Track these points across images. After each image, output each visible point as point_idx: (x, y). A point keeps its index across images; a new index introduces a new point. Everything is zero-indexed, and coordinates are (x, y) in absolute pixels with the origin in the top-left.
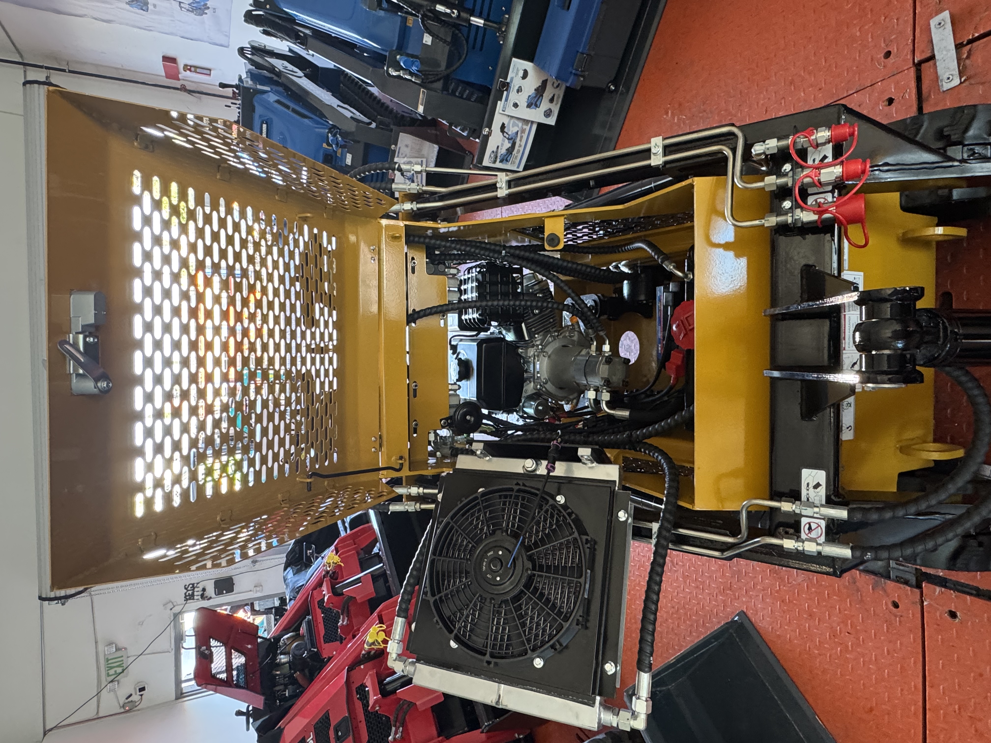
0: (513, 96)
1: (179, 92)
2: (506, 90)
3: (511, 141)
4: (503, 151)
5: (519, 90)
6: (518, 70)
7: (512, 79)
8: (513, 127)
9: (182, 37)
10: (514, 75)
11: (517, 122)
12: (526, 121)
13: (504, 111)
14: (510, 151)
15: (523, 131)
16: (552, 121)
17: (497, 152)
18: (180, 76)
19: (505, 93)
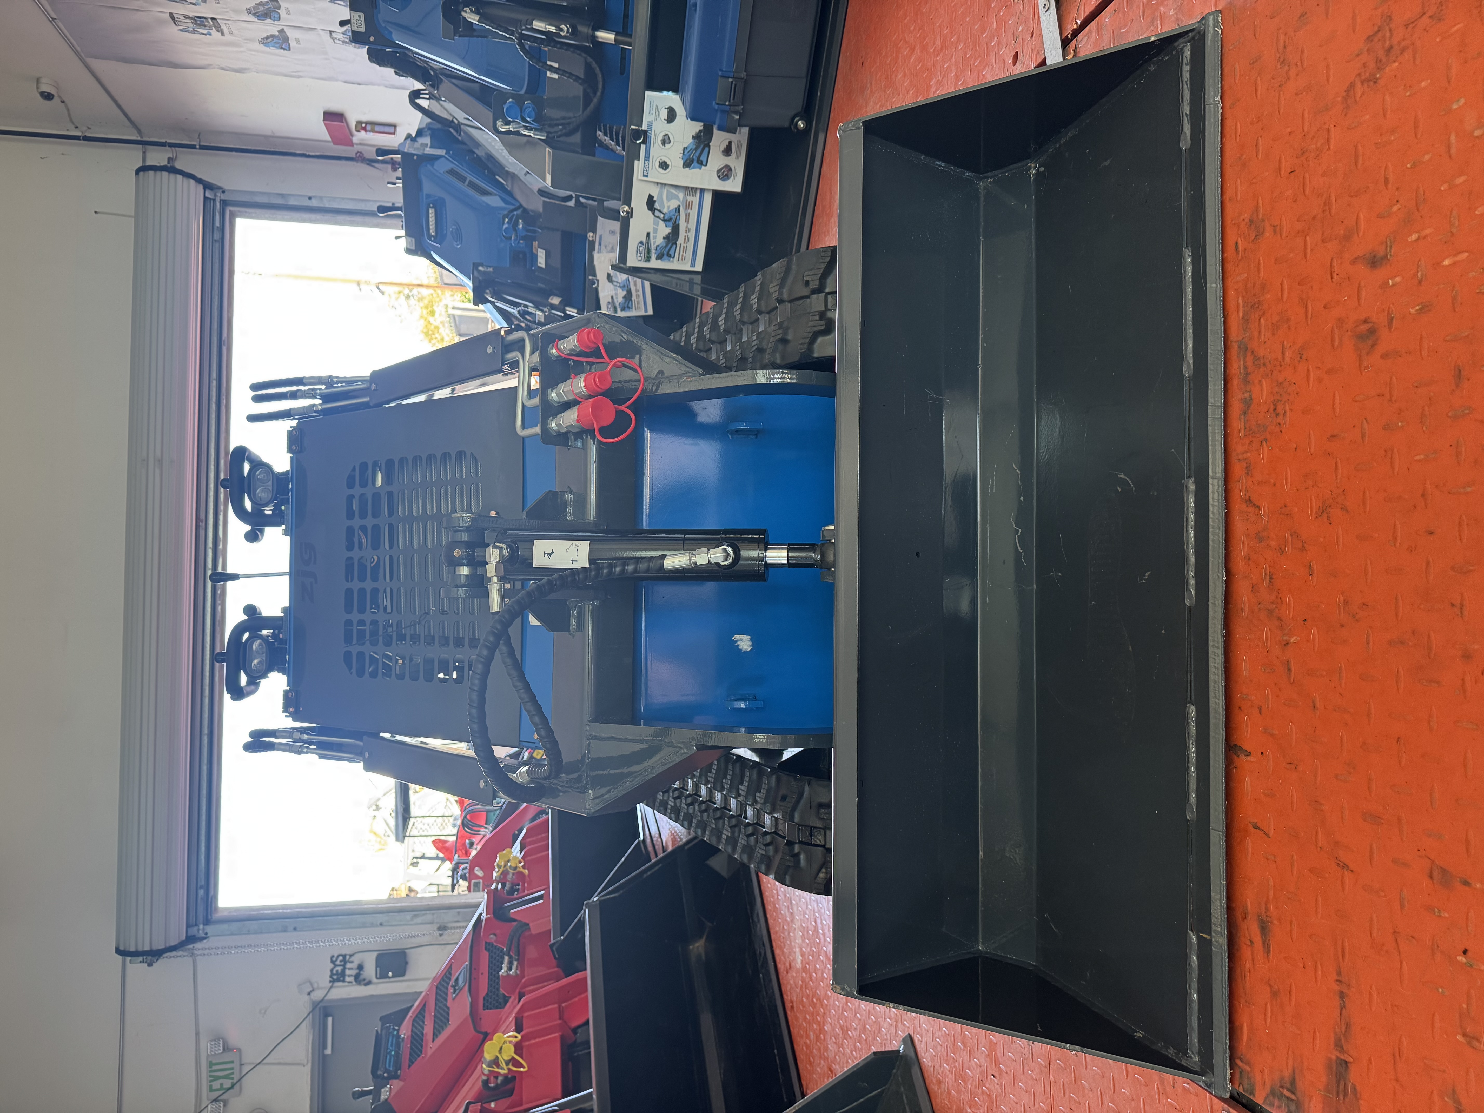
0: (658, 152)
1: (354, 163)
2: (644, 142)
3: (671, 224)
4: (658, 240)
5: (666, 140)
6: (658, 110)
7: (650, 125)
8: (668, 200)
9: (345, 82)
10: (652, 118)
11: (673, 191)
12: (690, 190)
13: (644, 176)
14: (672, 238)
15: (688, 206)
16: (735, 185)
17: (648, 243)
18: (355, 140)
19: (643, 147)
